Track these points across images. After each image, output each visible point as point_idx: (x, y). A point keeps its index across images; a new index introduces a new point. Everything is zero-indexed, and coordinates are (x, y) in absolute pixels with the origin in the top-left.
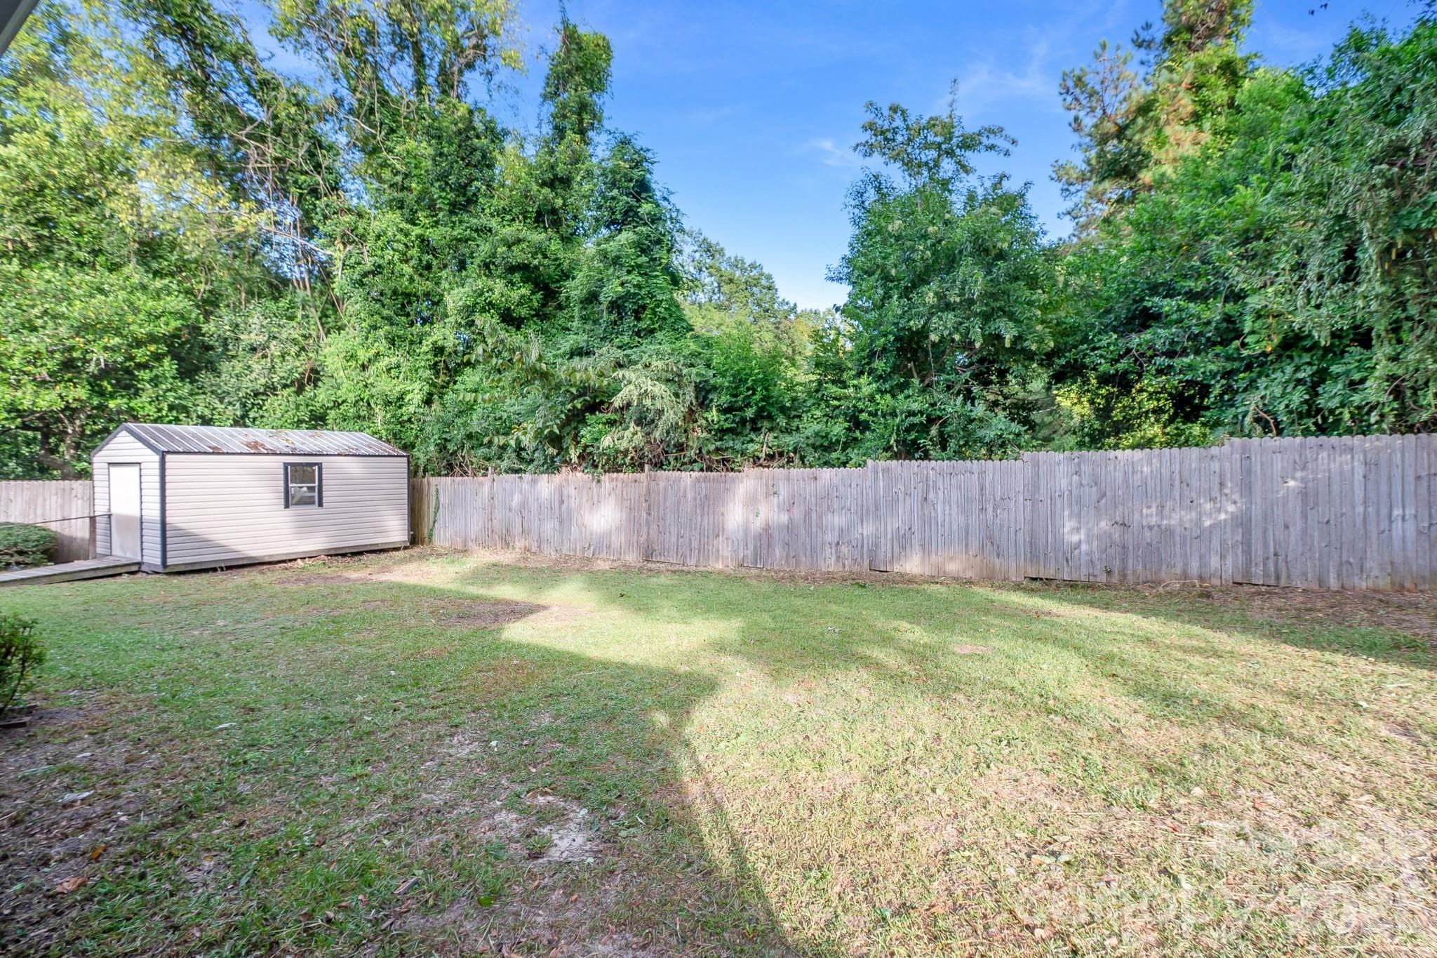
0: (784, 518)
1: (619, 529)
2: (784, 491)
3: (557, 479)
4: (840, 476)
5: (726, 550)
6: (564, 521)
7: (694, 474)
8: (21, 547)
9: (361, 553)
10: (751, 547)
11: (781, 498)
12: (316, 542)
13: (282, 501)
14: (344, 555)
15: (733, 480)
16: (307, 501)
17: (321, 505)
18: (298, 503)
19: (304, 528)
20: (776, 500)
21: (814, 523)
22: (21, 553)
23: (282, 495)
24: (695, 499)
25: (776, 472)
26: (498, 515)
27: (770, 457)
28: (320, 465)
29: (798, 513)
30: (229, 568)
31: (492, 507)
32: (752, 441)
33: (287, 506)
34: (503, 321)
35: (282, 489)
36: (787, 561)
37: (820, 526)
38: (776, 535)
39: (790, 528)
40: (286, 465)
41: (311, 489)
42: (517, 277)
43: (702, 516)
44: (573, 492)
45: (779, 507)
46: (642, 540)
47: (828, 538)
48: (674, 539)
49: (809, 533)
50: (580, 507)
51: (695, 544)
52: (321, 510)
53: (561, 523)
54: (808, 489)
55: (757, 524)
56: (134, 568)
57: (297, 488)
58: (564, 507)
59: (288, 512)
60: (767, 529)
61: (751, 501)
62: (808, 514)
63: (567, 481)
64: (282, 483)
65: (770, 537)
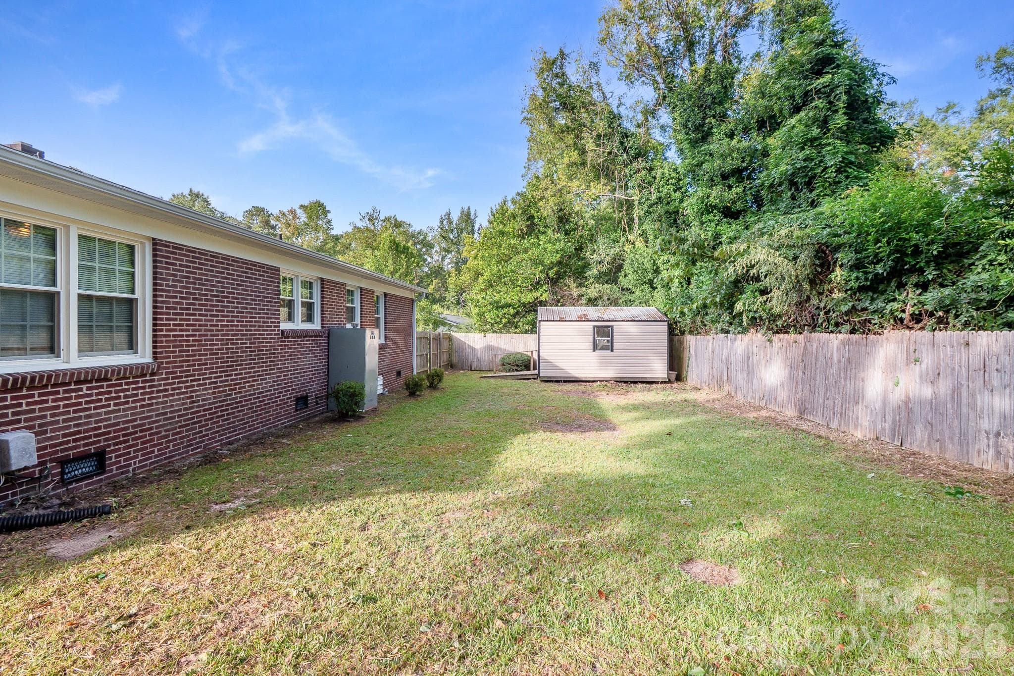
0: (927, 392)
1: (783, 384)
2: (927, 361)
3: (747, 337)
4: (1002, 342)
5: (865, 420)
6: (750, 373)
7: (840, 336)
8: (517, 363)
9: (636, 382)
10: (889, 419)
11: (924, 366)
12: (610, 373)
13: (592, 347)
14: (626, 382)
15: (874, 344)
16: (604, 348)
17: (612, 350)
18: (602, 349)
19: (604, 363)
20: (917, 368)
21: (964, 401)
22: (517, 366)
23: (592, 344)
24: (840, 362)
25: (921, 336)
26: (716, 365)
27: (917, 318)
28: (612, 327)
29: (944, 387)
30: (565, 382)
31: (713, 359)
32: (894, 300)
33: (594, 350)
34: (726, 217)
35: (592, 340)
36: (929, 444)
37: (973, 406)
38: (916, 409)
39: (934, 405)
40: (594, 327)
41: (608, 341)
42: (732, 181)
43: (846, 379)
44: (755, 350)
45: (921, 377)
46: (798, 396)
47: (984, 425)
48: (821, 400)
49: (958, 415)
50: (759, 362)
51: (838, 408)
52: (612, 354)
53: (748, 375)
54: (957, 359)
55: (897, 396)
56: (536, 377)
57: (600, 340)
58: (750, 362)
59: (595, 354)
60: (907, 401)
61: (891, 368)
62: (956, 391)
63: (752, 340)
64: (592, 337)
65: (910, 411)
